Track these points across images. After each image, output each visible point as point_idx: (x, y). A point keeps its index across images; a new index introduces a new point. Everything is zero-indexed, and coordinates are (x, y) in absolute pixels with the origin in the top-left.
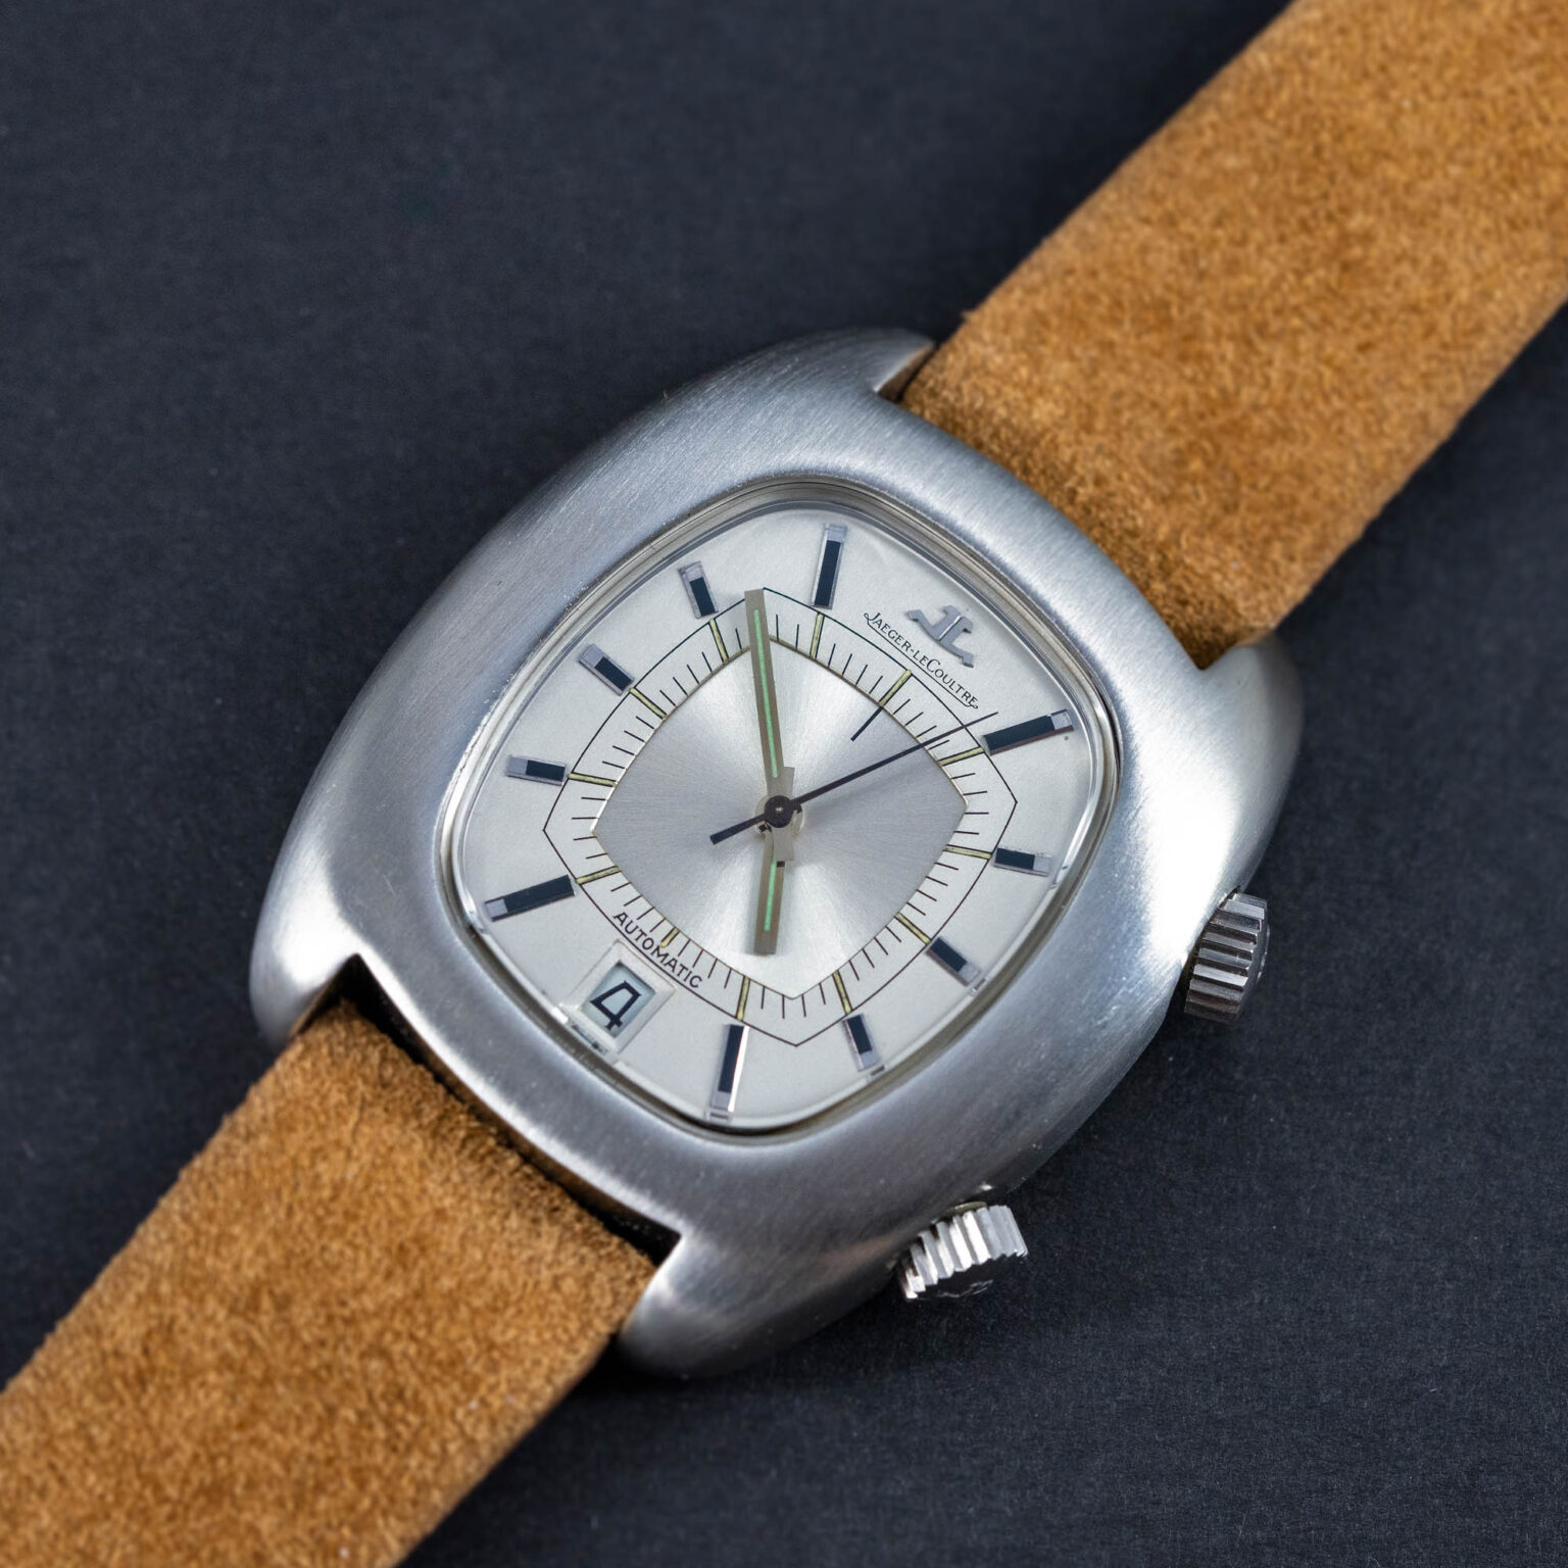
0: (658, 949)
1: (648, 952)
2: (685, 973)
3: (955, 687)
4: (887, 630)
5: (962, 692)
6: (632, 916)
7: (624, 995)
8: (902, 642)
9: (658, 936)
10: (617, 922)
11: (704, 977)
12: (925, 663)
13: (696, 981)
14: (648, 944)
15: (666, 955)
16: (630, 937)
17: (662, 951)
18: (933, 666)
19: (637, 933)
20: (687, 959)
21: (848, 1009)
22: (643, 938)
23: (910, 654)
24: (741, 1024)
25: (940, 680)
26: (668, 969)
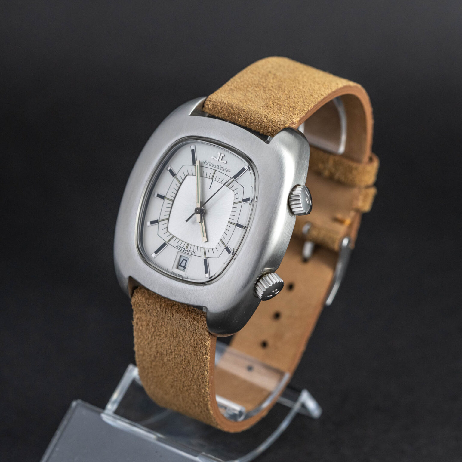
0: (186, 250)
1: (184, 251)
2: (193, 252)
3: (225, 169)
4: (208, 163)
5: (226, 169)
6: (179, 245)
7: (184, 262)
8: (212, 164)
9: (185, 247)
10: (177, 247)
11: (196, 251)
12: (218, 167)
13: (195, 253)
14: (184, 250)
15: (188, 250)
16: (180, 249)
17: (187, 250)
18: (220, 167)
19: (181, 248)
20: (192, 249)
21: (225, 246)
22: (183, 248)
23: (214, 166)
24: (206, 258)
25: (222, 169)
26: (189, 253)
